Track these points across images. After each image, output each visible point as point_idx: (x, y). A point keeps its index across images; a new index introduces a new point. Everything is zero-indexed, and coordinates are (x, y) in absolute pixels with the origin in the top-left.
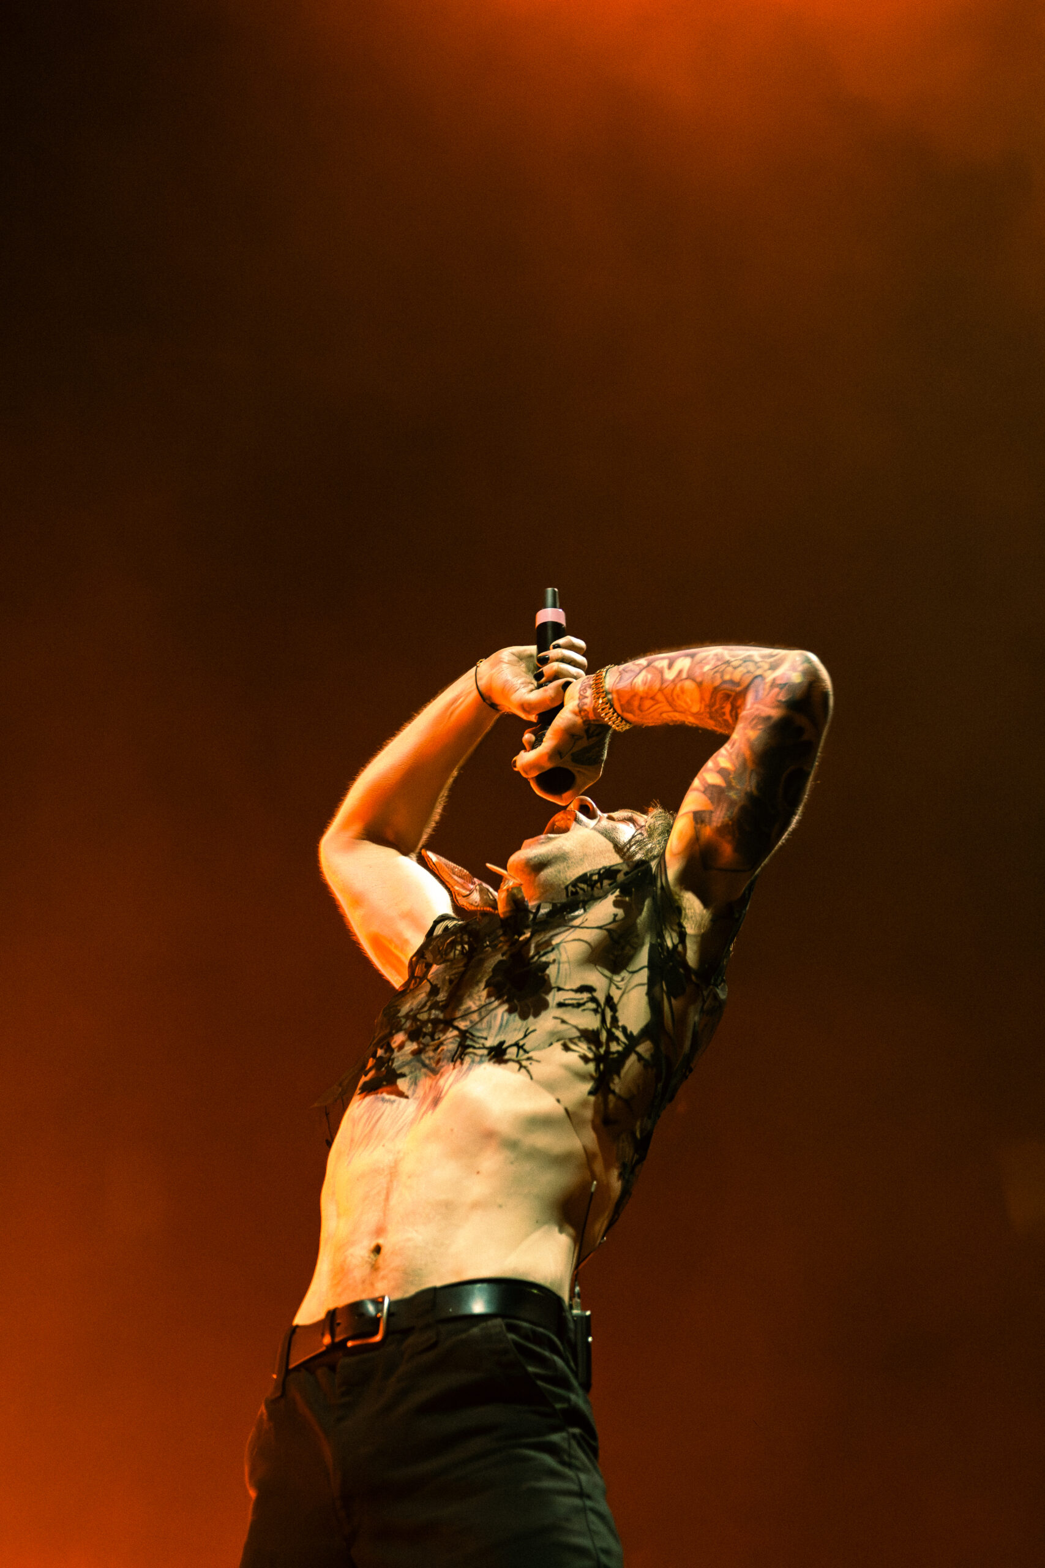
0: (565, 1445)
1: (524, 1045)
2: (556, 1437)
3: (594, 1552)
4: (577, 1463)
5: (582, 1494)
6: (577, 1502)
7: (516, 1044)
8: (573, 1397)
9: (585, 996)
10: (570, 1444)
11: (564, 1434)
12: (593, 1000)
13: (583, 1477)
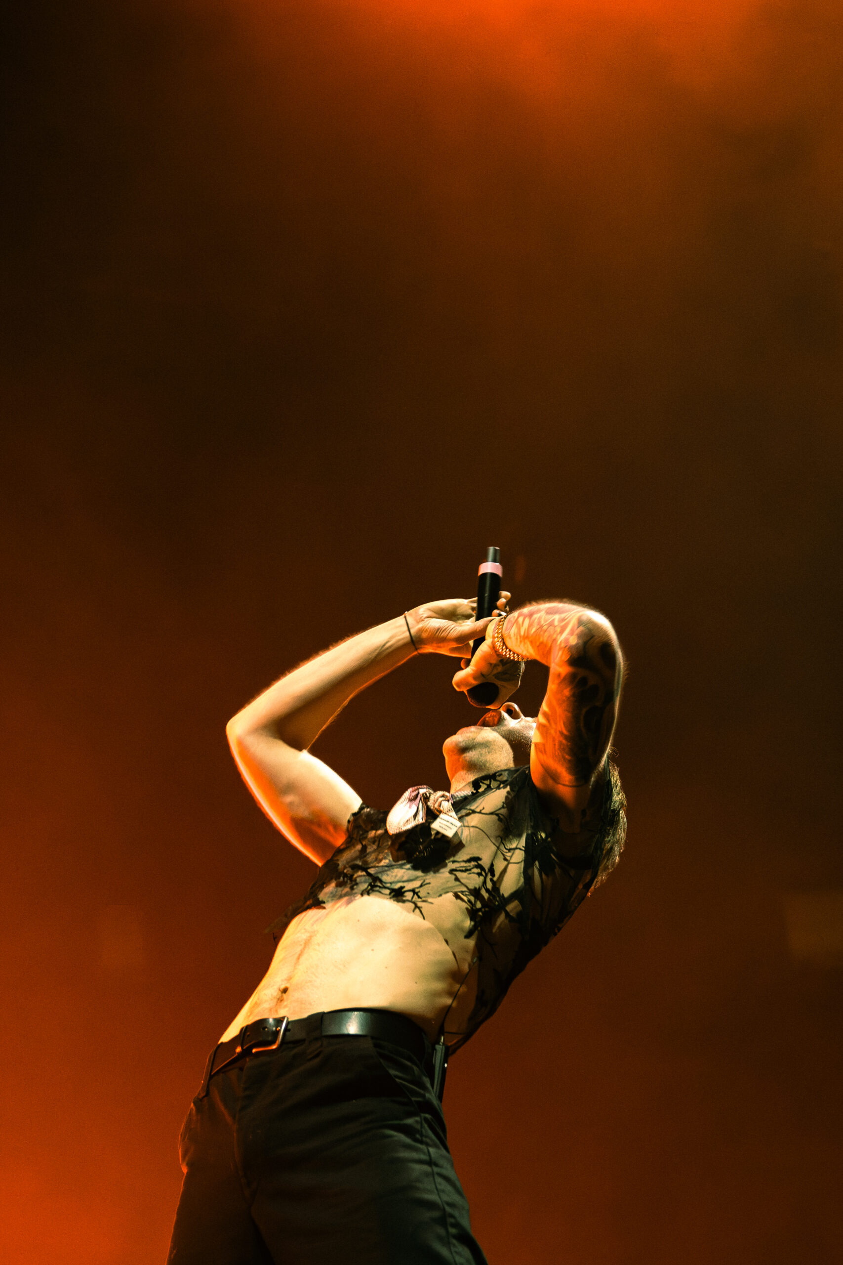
0: (418, 1127)
1: (419, 892)
2: (410, 1121)
3: (441, 1205)
4: (428, 1140)
5: (430, 1163)
6: (426, 1168)
7: (413, 891)
8: (427, 1095)
9: (473, 863)
10: (422, 1126)
11: (418, 1119)
12: (479, 866)
13: (432, 1150)
